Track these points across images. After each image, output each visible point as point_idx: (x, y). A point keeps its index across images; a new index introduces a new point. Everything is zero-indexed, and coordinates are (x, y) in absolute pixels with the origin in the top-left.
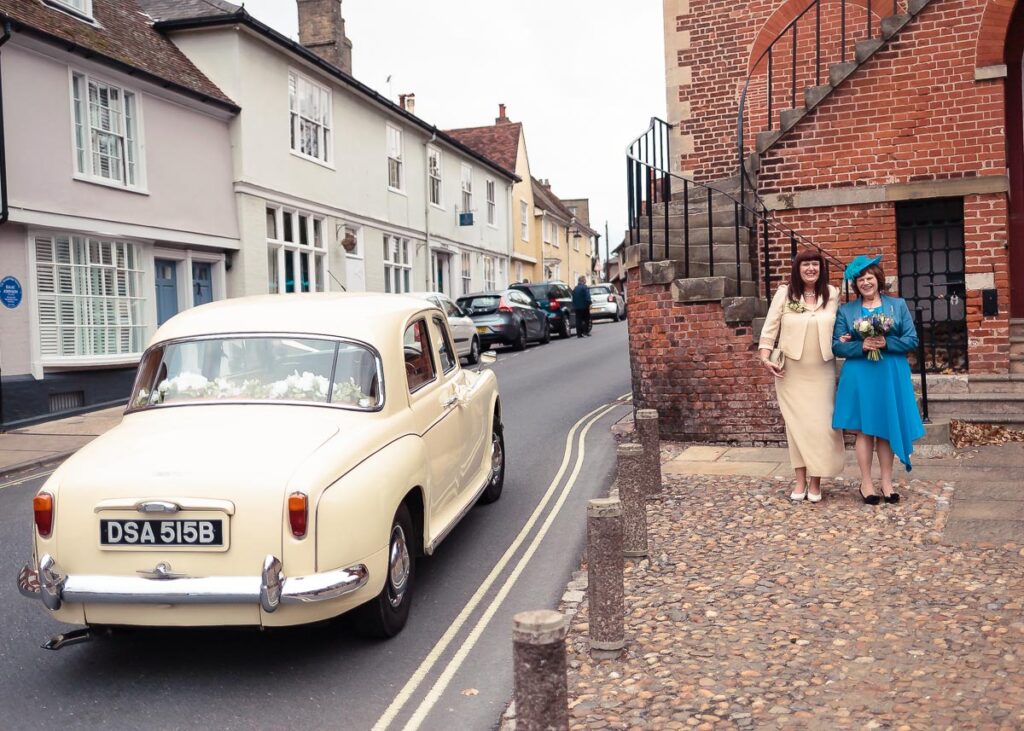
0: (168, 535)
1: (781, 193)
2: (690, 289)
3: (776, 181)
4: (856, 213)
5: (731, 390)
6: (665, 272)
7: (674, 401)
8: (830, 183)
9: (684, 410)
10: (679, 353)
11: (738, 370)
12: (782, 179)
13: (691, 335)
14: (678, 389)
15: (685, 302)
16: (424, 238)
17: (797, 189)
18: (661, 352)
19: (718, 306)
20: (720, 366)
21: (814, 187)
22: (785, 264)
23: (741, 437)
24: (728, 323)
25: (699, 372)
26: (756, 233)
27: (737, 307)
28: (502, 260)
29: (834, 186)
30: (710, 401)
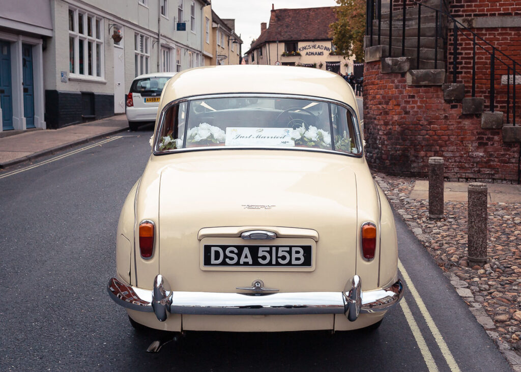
0: (264, 258)
1: (464, 17)
2: (421, 77)
3: (462, 9)
4: (513, 33)
5: (446, 144)
6: (402, 65)
7: (405, 150)
8: (497, 13)
9: (411, 157)
10: (409, 119)
11: (450, 131)
12: (465, 8)
13: (419, 107)
14: (408, 143)
15: (416, 85)
16: (157, 37)
17: (475, 15)
18: (396, 118)
19: (439, 89)
20: (439, 128)
21: (487, 15)
22: (465, 64)
23: (450, 175)
24: (445, 100)
25: (424, 132)
26: (447, 42)
27: (452, 90)
28: (197, 54)
29: (499, 14)
30: (431, 151)
